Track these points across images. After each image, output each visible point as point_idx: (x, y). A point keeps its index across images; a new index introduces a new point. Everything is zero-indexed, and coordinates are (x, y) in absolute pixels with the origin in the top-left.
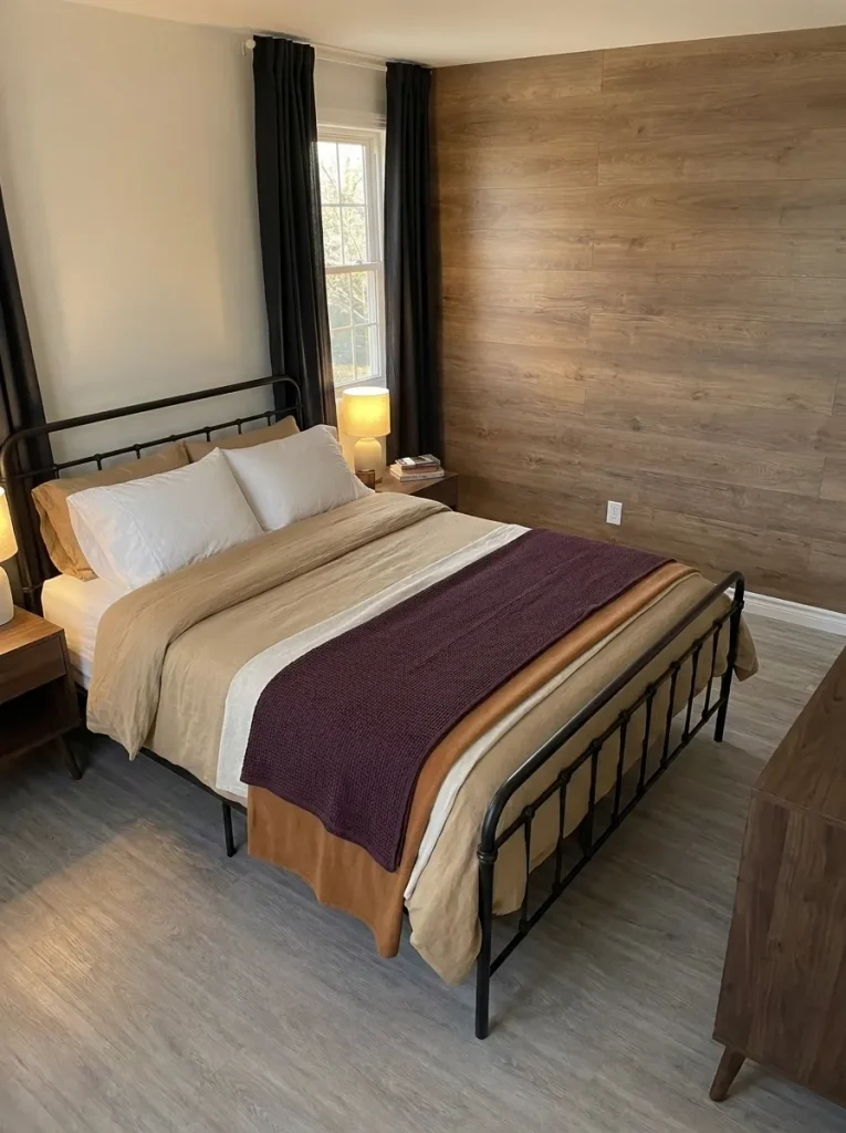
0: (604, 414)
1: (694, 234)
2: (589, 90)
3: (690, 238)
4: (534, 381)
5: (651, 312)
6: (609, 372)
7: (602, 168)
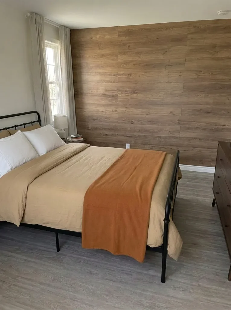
0: (123, 121)
1: (145, 73)
2: (115, 36)
3: (143, 74)
4: (104, 113)
5: (134, 93)
6: (125, 109)
7: (119, 57)
